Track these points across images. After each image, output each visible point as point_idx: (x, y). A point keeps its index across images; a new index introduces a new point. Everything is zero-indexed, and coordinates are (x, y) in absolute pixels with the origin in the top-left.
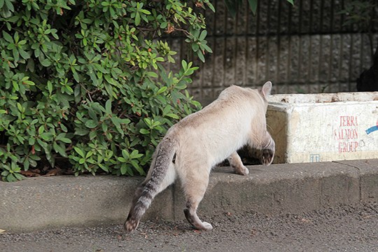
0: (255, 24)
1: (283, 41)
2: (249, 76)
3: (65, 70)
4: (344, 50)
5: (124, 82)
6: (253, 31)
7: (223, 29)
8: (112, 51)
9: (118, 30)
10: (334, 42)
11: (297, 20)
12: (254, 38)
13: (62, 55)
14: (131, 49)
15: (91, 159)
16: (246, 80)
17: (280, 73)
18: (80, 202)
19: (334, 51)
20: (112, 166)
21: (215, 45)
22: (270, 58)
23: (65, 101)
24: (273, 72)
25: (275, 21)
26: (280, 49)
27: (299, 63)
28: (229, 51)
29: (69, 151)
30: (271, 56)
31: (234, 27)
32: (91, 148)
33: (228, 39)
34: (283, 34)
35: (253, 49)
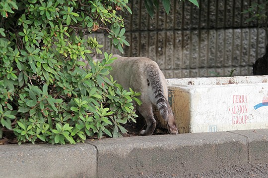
0: (181, 21)
1: (203, 34)
2: (176, 62)
3: (10, 61)
4: (252, 41)
5: (58, 69)
6: (180, 27)
7: (155, 25)
8: (49, 45)
9: (54, 29)
10: (244, 34)
11: (214, 17)
12: (180, 32)
13: (8, 49)
14: (64, 44)
15: (31, 130)
16: (173, 65)
17: (201, 59)
18: (22, 166)
19: (243, 42)
20: (48, 137)
21: (149, 38)
22: (193, 48)
23: (11, 86)
24: (195, 58)
25: (197, 19)
26: (201, 40)
27: (216, 51)
28: (160, 42)
29: (14, 125)
30: (194, 45)
31: (164, 23)
32: (31, 122)
33: (159, 33)
34: (203, 28)
35: (180, 41)
